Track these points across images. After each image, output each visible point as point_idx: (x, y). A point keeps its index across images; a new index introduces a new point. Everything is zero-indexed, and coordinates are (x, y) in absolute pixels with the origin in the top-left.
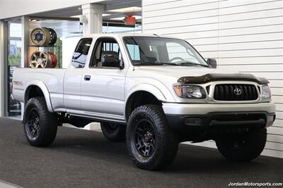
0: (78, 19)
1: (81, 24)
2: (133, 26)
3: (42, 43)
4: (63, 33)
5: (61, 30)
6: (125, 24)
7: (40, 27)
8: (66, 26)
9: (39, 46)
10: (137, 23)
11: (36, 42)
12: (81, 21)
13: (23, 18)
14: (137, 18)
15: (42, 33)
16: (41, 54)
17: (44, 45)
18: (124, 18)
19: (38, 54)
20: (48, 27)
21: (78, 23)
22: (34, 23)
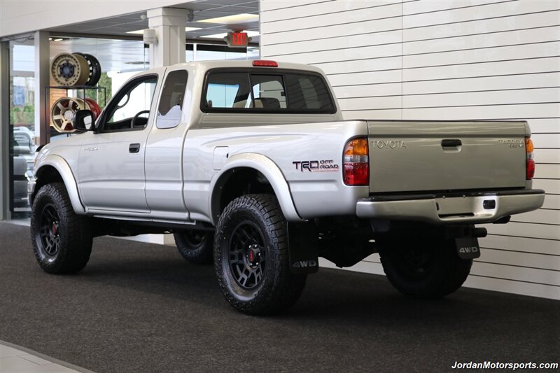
0: (140, 38)
1: (146, 46)
2: (244, 51)
3: (72, 81)
4: (114, 64)
5: (108, 59)
6: (229, 45)
7: (70, 52)
8: (119, 51)
9: (67, 88)
10: (251, 44)
11: (62, 80)
12: (145, 41)
13: (37, 36)
14: (250, 34)
15: (72, 62)
16: (71, 102)
17: (77, 86)
18: (226, 34)
19: (65, 102)
20: (84, 53)
21: (141, 44)
22: (58, 44)
